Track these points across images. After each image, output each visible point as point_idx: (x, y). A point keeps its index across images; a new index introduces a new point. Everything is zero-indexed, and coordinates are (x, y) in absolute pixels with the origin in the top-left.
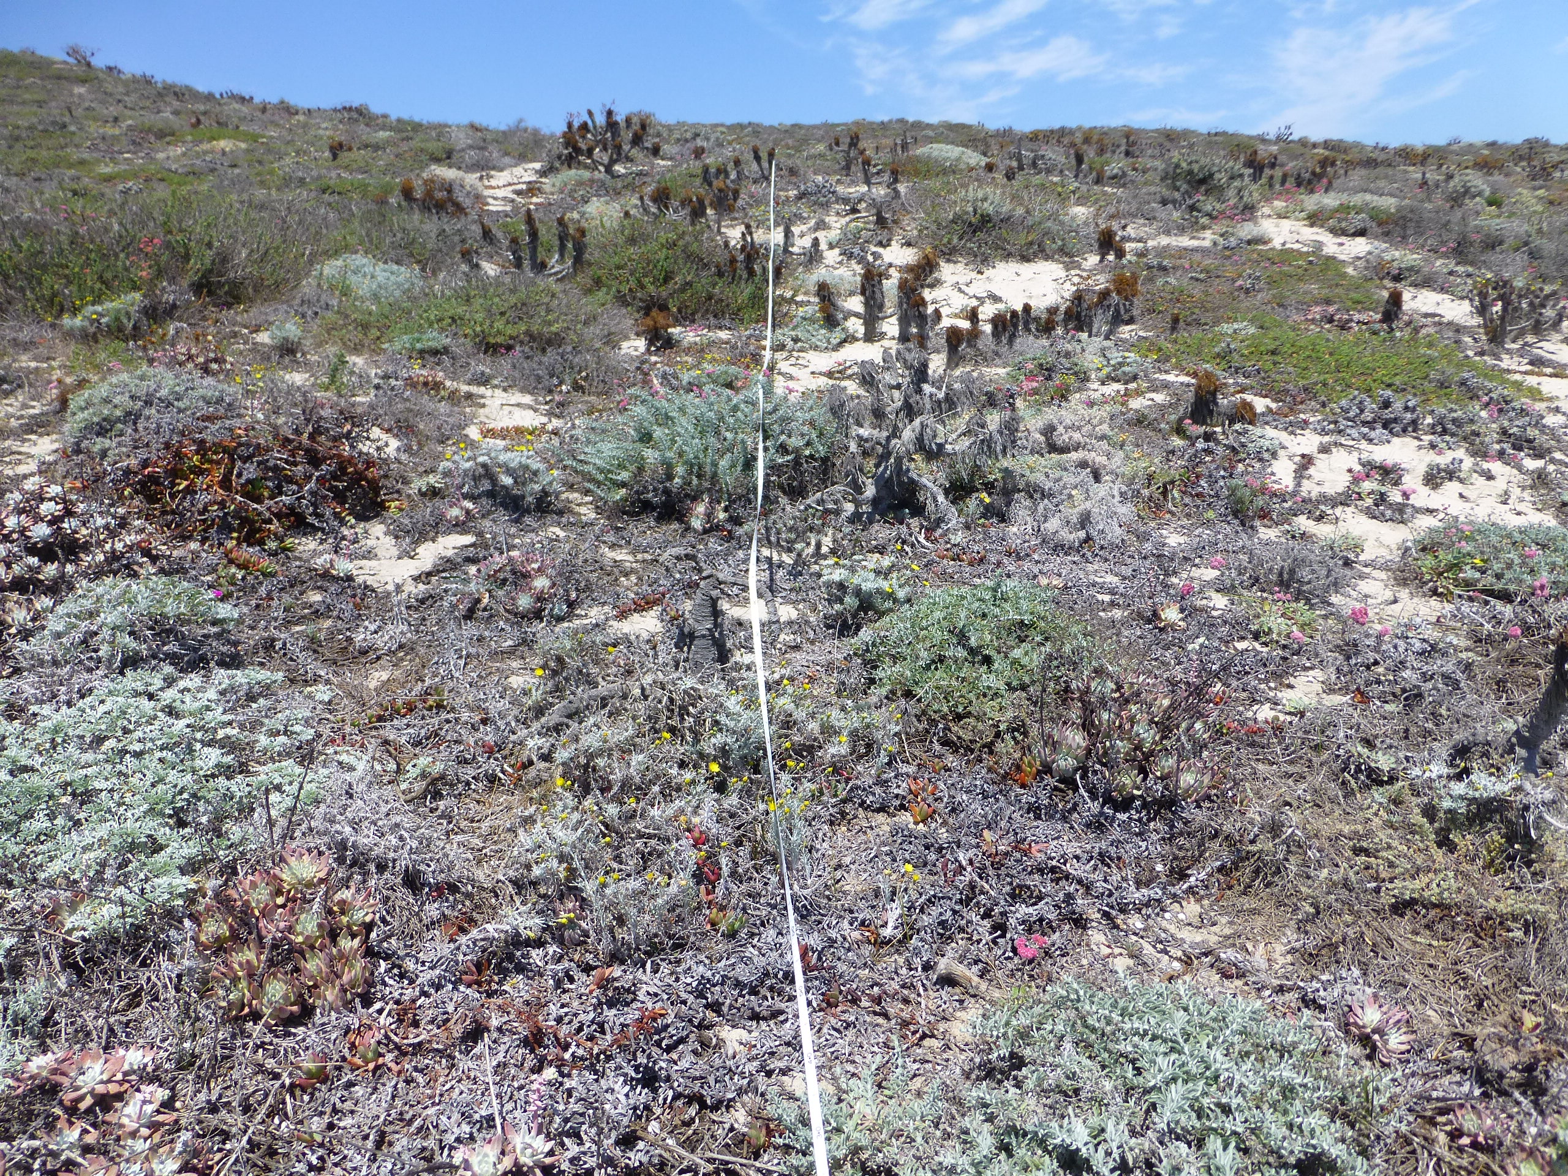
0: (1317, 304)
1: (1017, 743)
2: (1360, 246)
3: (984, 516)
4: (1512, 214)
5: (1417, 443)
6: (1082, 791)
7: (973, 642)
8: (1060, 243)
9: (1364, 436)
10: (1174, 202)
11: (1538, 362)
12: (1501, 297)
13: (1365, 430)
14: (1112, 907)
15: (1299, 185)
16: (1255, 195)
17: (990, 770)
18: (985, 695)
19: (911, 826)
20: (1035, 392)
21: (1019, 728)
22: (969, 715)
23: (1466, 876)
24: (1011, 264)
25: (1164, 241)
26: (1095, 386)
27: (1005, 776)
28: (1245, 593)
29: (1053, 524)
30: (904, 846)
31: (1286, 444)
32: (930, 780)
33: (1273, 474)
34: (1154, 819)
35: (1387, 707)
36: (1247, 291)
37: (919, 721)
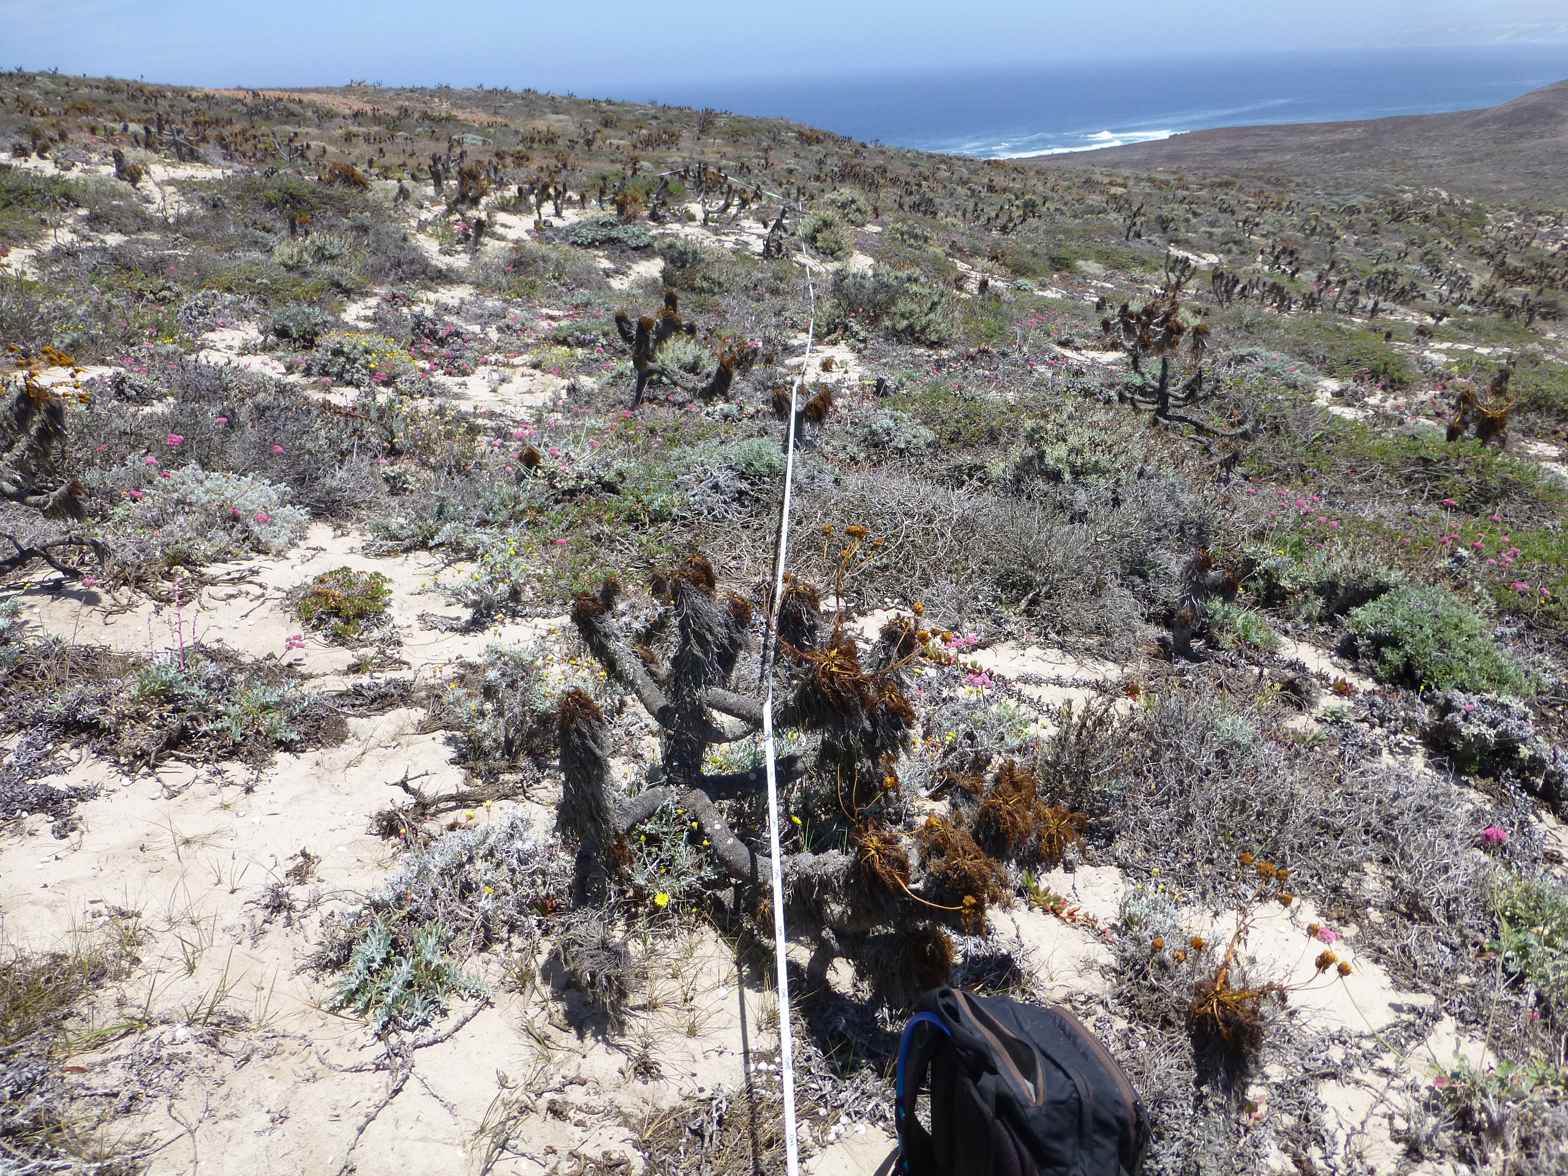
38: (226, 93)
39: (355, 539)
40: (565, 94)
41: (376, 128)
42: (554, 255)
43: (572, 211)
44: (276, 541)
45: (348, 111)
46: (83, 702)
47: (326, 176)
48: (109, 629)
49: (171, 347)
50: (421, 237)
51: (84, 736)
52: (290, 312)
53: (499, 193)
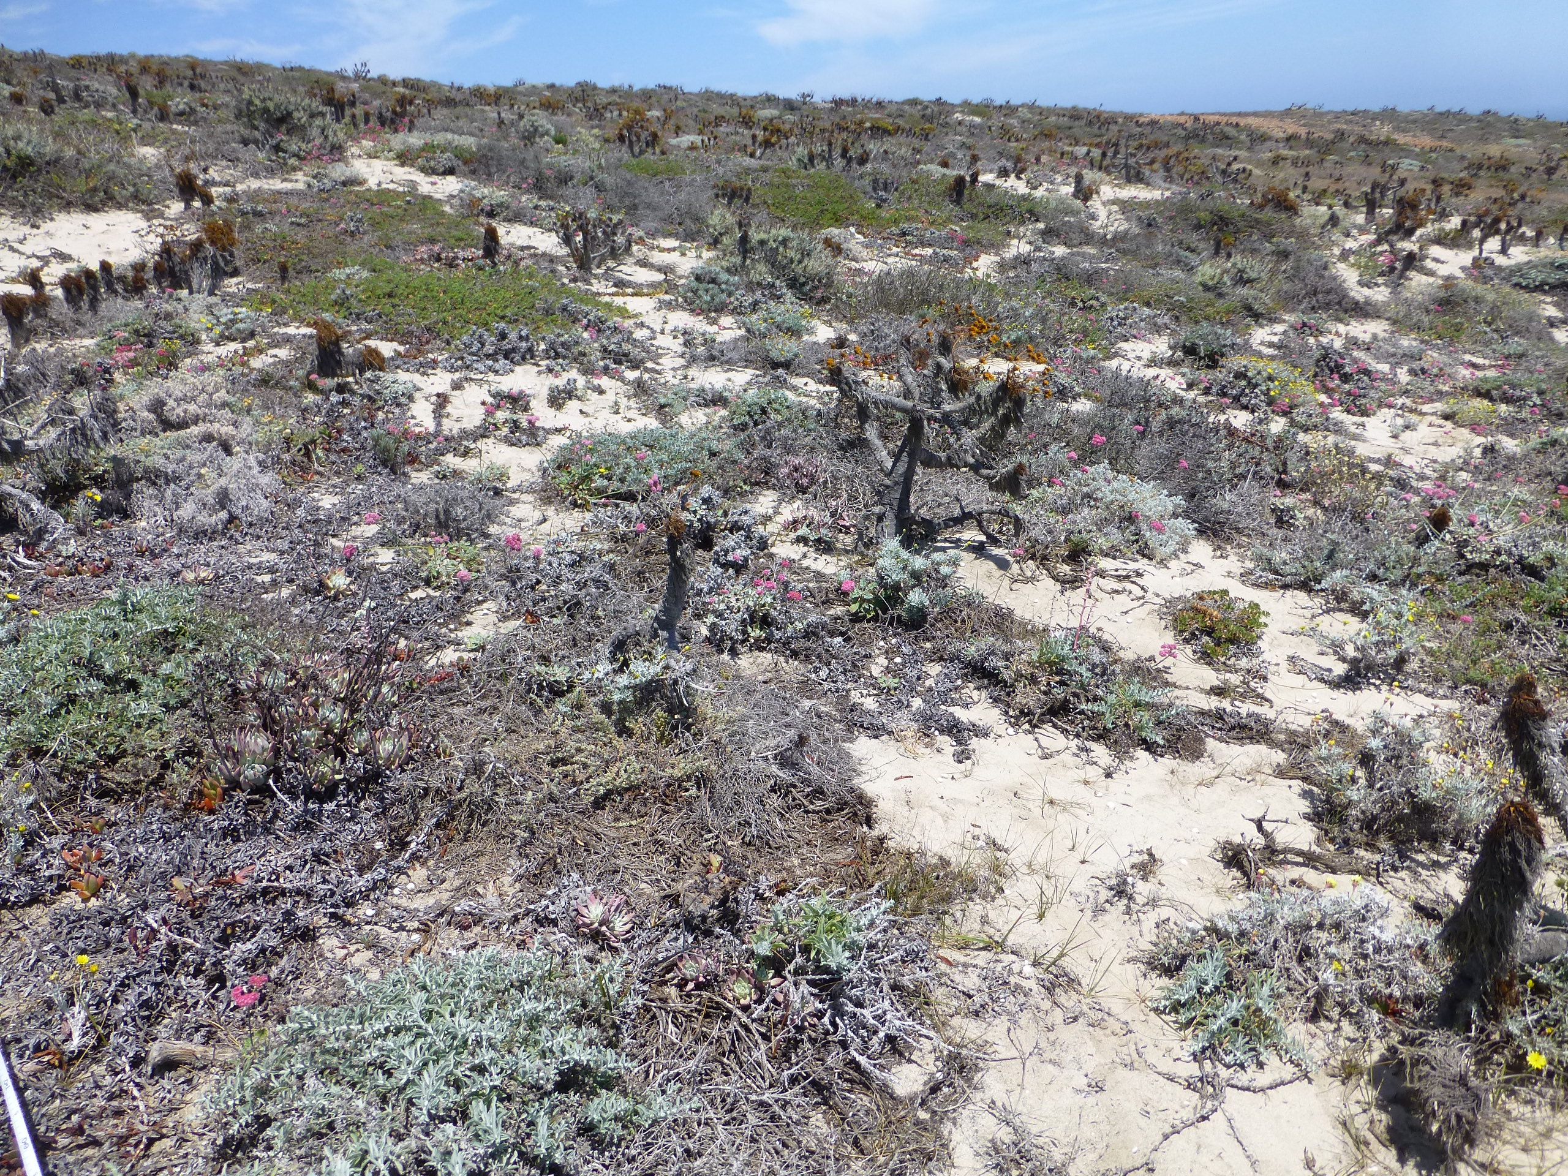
0: (422, 243)
1: (192, 767)
2: (451, 185)
3: (99, 515)
4: (576, 152)
5: (536, 369)
6: (279, 794)
7: (108, 669)
8: (131, 189)
9: (490, 369)
10: (256, 142)
11: (620, 284)
12: (580, 228)
13: (490, 363)
14: (337, 906)
15: (383, 124)
16: (341, 135)
17: (166, 808)
18: (139, 726)
19: (79, 906)
20: (134, 363)
21: (191, 751)
22: (124, 754)
23: (644, 755)
24: (74, 215)
25: (254, 184)
26: (210, 347)
27: (187, 808)
28: (410, 541)
29: (187, 510)
30: (75, 934)
31: (421, 385)
32: (91, 845)
33: (413, 417)
34: (363, 798)
35: (555, 621)
36: (352, 234)
37: (61, 779)
38: (1169, 118)
39: (1233, 563)
40: (1533, 115)
41: (1307, 152)
42: (1491, 297)
43: (1521, 248)
44: (1163, 550)
45: (1281, 135)
46: (993, 653)
47: (1258, 199)
48: (1013, 595)
49: (1092, 352)
50: (1341, 266)
51: (986, 682)
52: (1204, 333)
53: (1437, 226)
